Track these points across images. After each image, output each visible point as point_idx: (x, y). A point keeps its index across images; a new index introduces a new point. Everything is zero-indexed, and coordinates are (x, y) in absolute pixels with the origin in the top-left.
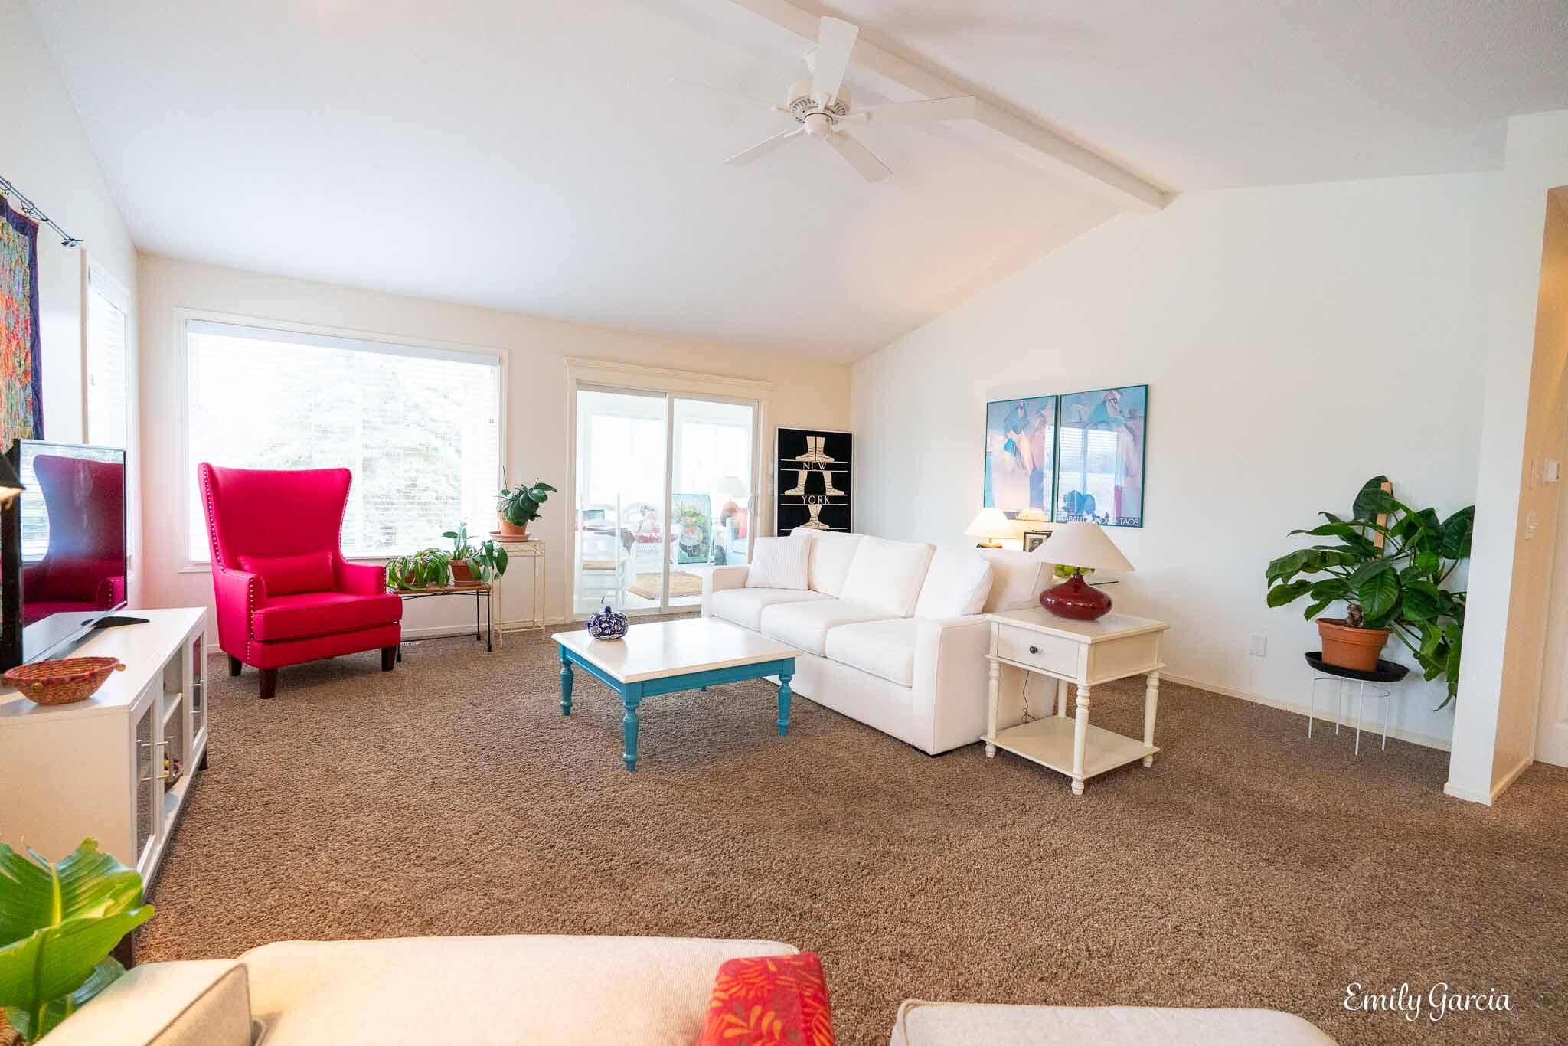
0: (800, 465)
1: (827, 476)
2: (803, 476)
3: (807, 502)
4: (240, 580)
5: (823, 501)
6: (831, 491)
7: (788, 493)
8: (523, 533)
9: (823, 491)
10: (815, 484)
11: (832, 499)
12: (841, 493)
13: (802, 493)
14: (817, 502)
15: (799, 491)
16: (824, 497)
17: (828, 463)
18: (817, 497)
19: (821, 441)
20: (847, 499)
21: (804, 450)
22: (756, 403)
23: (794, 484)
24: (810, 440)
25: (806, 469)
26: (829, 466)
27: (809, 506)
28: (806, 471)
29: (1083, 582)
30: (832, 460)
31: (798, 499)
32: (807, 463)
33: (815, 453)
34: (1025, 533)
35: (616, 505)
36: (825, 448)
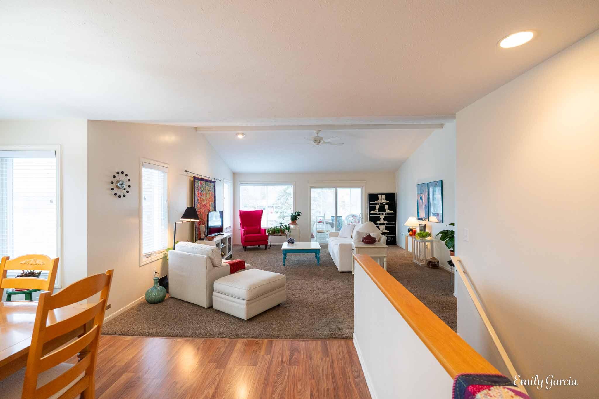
0: (376, 204)
1: (386, 207)
2: (377, 207)
3: (379, 215)
4: (243, 230)
5: (385, 214)
6: (388, 211)
7: (372, 212)
8: (296, 223)
9: (385, 211)
10: (382, 209)
11: (388, 214)
12: (392, 212)
13: (377, 212)
14: (383, 215)
15: (376, 211)
16: (385, 213)
17: (386, 203)
18: (383, 213)
19: (384, 196)
20: (395, 213)
21: (378, 199)
22: (361, 187)
23: (374, 209)
24: (380, 196)
25: (378, 205)
26: (387, 204)
27: (380, 216)
28: (379, 206)
29: (370, 236)
30: (388, 202)
31: (376, 214)
32: (379, 203)
33: (382, 200)
34: (419, 225)
35: (324, 216)
36: (385, 198)
